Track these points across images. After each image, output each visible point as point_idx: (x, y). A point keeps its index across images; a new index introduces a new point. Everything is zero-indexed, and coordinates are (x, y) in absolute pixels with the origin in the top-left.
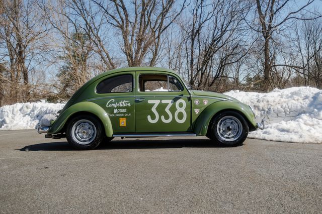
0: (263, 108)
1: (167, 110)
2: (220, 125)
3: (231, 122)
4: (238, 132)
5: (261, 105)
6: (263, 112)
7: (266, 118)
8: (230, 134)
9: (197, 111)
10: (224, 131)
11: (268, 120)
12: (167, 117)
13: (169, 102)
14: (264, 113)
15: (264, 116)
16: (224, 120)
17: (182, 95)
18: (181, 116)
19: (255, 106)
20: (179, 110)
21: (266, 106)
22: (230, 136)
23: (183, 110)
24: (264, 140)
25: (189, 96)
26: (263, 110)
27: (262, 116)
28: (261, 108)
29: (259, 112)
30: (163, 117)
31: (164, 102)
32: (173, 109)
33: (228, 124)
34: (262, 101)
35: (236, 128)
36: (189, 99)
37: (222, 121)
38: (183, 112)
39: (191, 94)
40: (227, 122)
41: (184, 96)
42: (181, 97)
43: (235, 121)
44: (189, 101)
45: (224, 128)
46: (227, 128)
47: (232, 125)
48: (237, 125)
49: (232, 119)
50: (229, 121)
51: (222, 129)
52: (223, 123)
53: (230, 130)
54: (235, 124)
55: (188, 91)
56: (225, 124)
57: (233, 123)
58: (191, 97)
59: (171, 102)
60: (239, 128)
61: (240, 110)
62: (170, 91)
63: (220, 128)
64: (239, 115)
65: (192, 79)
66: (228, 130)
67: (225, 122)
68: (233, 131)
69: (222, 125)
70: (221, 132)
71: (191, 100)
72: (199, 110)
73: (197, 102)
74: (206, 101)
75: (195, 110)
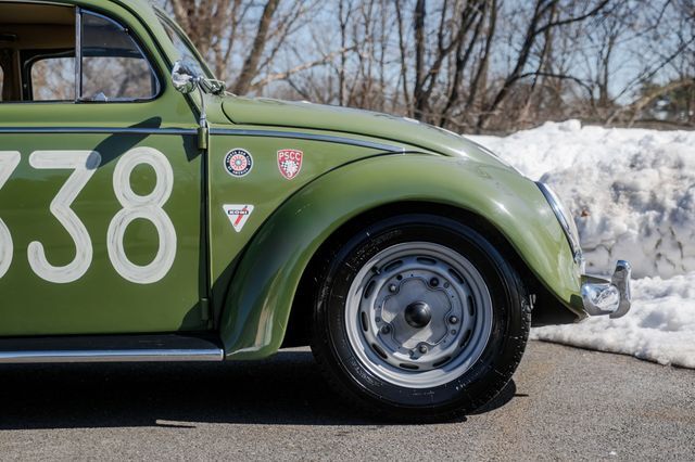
0: (653, 196)
1: (61, 208)
2: (367, 294)
3: (427, 276)
4: (469, 335)
5: (646, 182)
6: (652, 214)
7: (667, 242)
8: (421, 349)
9: (239, 217)
10: (387, 330)
11: (675, 256)
12: (61, 251)
13: (76, 162)
14: (658, 220)
15: (655, 237)
16: (389, 267)
17: (154, 123)
18: (141, 243)
19: (615, 187)
20: (132, 207)
21: (669, 187)
22: (423, 359)
23: (152, 208)
24: (644, 359)
25: (192, 126)
26: (655, 205)
27: (648, 233)
28: (645, 198)
29: (637, 216)
30: (36, 251)
31: (43, 160)
32: (97, 205)
33: (414, 291)
34: (654, 164)
35: (456, 311)
36: (194, 145)
37: (374, 269)
38: (154, 221)
39: (203, 116)
40: (407, 280)
41: (163, 125)
42: (149, 134)
43: (452, 271)
44: (190, 158)
45: (389, 310)
46: (403, 314)
47: (434, 295)
48: (464, 294)
49: (433, 261)
50: (416, 274)
51: (378, 319)
52: (381, 283)
53: (420, 322)
54: (450, 291)
55: (187, 97)
56: (393, 288)
57: (438, 283)
58: (205, 130)
59: (85, 160)
60: (473, 311)
61: (483, 212)
62: (87, 101)
63: (363, 313)
64: (472, 237)
65: (421, 82)
66: (409, 323)
67: (395, 280)
68: (442, 330)
69: (375, 296)
70: (368, 334)
71: (206, 150)
72: (251, 208)
73: (239, 163)
74: (293, 155)
75: (226, 207)
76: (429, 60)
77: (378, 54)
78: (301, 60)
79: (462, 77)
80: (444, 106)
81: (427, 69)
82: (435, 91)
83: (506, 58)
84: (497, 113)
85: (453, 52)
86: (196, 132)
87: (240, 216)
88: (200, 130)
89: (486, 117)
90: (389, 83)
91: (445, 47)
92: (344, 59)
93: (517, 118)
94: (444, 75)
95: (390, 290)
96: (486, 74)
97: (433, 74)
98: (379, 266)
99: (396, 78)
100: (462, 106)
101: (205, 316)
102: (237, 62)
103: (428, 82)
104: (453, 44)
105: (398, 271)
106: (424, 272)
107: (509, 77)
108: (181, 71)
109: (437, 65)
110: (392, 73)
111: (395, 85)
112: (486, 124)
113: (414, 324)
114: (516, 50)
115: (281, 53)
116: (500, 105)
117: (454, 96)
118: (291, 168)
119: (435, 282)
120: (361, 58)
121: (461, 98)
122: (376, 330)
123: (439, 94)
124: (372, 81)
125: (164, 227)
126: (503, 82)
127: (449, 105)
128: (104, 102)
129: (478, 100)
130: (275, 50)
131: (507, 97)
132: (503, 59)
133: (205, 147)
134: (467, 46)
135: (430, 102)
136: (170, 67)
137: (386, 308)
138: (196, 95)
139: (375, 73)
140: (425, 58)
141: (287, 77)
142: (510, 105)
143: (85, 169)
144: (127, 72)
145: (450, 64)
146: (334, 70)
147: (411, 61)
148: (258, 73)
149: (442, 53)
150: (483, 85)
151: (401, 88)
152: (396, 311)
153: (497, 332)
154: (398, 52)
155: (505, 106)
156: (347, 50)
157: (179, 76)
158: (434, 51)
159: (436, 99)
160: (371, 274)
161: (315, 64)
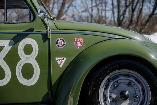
2: (106, 88)
3: (127, 82)
10: (114, 101)
13: (5, 44)
16: (114, 78)
17: (32, 30)
18: (28, 71)
20: (24, 59)
23: (32, 59)
25: (44, 31)
33: (123, 87)
35: (138, 94)
36: (45, 37)
37: (108, 79)
38: (32, 64)
39: (48, 27)
40: (120, 83)
41: (35, 31)
42: (30, 34)
43: (136, 79)
44: (44, 41)
45: (114, 93)
46: (119, 95)
47: (130, 88)
48: (140, 88)
49: (129, 76)
50: (123, 81)
51: (110, 97)
52: (111, 84)
53: (125, 98)
54: (135, 87)
55: (43, 21)
56: (116, 86)
57: (131, 84)
58: (49, 32)
59: (8, 43)
60: (144, 94)
61: (146, 58)
62: (9, 23)
63: (105, 95)
64: (143, 67)
65: (119, 17)
66: (121, 98)
67: (116, 83)
68: (133, 101)
69: (109, 89)
70: (107, 102)
71: (50, 39)
72: (65, 59)
73: (61, 43)
74: (79, 40)
75: (57, 59)
76: (122, 9)
77: (104, 8)
78: (78, 11)
79: (134, 15)
80: (128, 25)
81: (121, 12)
82: (124, 20)
83: (149, 8)
84: (146, 27)
85: (130, 7)
86: (46, 33)
87: (62, 62)
88: (47, 32)
89: (143, 28)
90: (108, 18)
91: (128, 4)
92: (92, 10)
93: (153, 28)
94: (127, 14)
95: (114, 87)
96: (142, 14)
97: (124, 14)
98: (110, 78)
99: (110, 16)
100: (134, 25)
101: (50, 97)
102: (56, 11)
103: (122, 17)
104: (130, 4)
105: (117, 80)
106: (126, 80)
107: (150, 15)
108: (41, 12)
109: (125, 11)
110: (109, 14)
111: (110, 18)
112: (143, 31)
113: (123, 98)
114: (152, 5)
115: (71, 8)
116: (148, 24)
117: (131, 21)
118: (79, 44)
119: (130, 83)
120: (98, 9)
121: (133, 22)
122: (110, 101)
123: (126, 21)
124: (102, 17)
125: (35, 66)
126: (148, 16)
127: (130, 25)
128: (14, 23)
129: (139, 23)
130: (68, 7)
131: (150, 22)
132: (148, 8)
133: (49, 38)
134: (135, 4)
135: (123, 24)
136: (37, 11)
137: (113, 93)
138: (46, 20)
139: (103, 14)
140: (121, 8)
141: (73, 16)
142: (151, 24)
143: (8, 46)
144: (19, 16)
145: (129, 11)
146: (89, 14)
147: (116, 10)
148: (63, 15)
149: (127, 7)
150: (141, 17)
151: (112, 19)
152: (117, 94)
153: (153, 101)
154: (111, 7)
155: (149, 24)
156: (94, 6)
157: (40, 14)
158: (124, 6)
159: (124, 23)
160: (108, 81)
161: (83, 12)
